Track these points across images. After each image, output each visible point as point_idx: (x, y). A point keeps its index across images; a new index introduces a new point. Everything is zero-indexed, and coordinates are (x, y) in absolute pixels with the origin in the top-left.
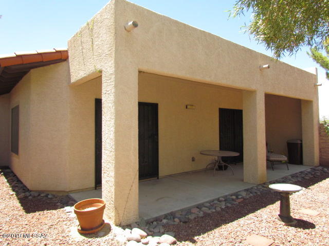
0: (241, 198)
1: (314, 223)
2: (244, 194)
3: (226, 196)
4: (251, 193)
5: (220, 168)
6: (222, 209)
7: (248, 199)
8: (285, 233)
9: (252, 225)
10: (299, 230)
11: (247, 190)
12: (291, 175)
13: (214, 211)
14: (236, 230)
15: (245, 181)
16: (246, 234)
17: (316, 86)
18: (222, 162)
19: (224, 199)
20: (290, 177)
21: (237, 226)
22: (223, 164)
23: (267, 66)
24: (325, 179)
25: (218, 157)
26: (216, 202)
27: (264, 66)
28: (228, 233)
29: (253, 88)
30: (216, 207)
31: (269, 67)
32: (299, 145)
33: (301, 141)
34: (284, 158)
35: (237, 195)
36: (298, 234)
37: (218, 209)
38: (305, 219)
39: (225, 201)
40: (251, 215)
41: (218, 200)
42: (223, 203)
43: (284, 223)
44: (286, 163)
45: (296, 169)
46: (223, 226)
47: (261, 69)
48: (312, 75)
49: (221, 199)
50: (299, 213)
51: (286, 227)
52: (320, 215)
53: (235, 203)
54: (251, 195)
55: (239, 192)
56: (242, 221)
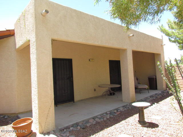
0: (120, 111)
1: (159, 124)
2: (121, 109)
3: (111, 111)
4: (126, 108)
5: (111, 94)
6: (107, 119)
7: (123, 112)
8: (141, 132)
9: (123, 128)
10: (149, 129)
11: (124, 106)
12: (150, 96)
13: (102, 120)
14: (113, 131)
15: (123, 101)
16: (118, 134)
17: (162, 46)
18: (111, 91)
19: (109, 113)
20: (149, 97)
21: (114, 129)
22: (112, 92)
23: (132, 35)
24: (168, 97)
25: (109, 88)
26: (104, 114)
27: (131, 35)
28: (107, 134)
29: (125, 47)
30: (104, 118)
31: (133, 36)
32: (155, 79)
33: (156, 76)
34: (147, 87)
35: (117, 110)
36: (148, 132)
37: (105, 119)
38: (153, 122)
39: (110, 113)
40: (123, 122)
41: (106, 113)
42: (109, 115)
43: (141, 126)
44: (148, 89)
45: (153, 92)
46: (105, 130)
47: (129, 37)
48: (159, 39)
49: (107, 113)
50: (151, 119)
51: (142, 128)
52: (162, 119)
53: (115, 115)
54: (126, 109)
55: (119, 107)
56: (117, 125)
